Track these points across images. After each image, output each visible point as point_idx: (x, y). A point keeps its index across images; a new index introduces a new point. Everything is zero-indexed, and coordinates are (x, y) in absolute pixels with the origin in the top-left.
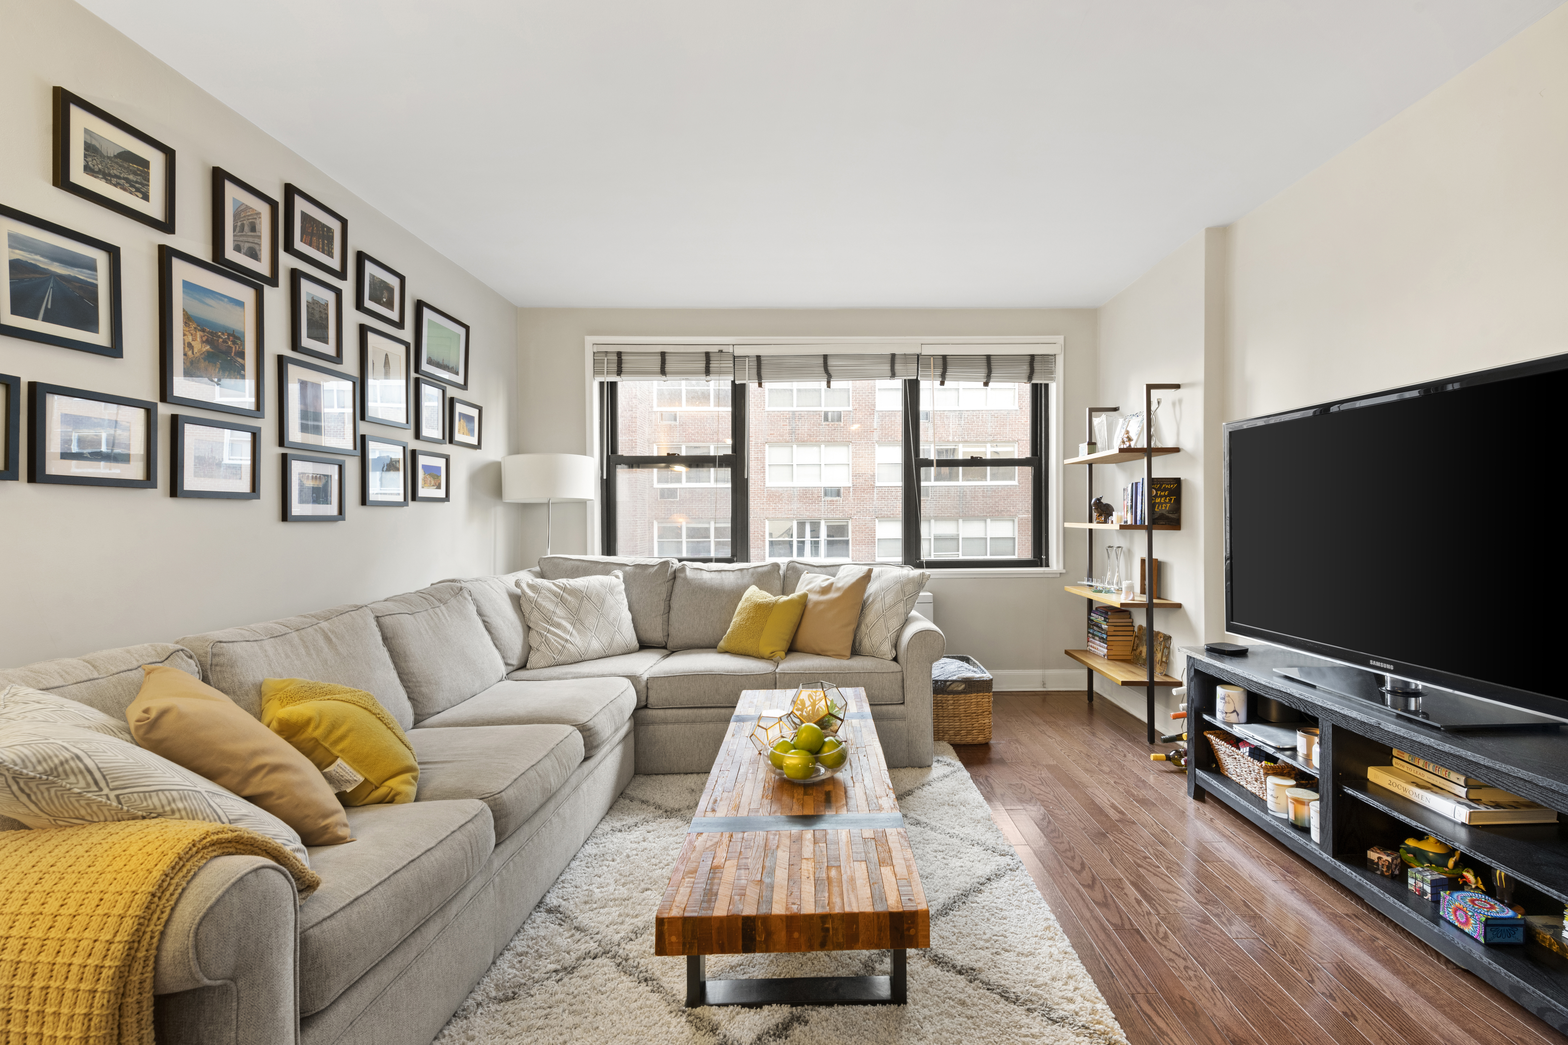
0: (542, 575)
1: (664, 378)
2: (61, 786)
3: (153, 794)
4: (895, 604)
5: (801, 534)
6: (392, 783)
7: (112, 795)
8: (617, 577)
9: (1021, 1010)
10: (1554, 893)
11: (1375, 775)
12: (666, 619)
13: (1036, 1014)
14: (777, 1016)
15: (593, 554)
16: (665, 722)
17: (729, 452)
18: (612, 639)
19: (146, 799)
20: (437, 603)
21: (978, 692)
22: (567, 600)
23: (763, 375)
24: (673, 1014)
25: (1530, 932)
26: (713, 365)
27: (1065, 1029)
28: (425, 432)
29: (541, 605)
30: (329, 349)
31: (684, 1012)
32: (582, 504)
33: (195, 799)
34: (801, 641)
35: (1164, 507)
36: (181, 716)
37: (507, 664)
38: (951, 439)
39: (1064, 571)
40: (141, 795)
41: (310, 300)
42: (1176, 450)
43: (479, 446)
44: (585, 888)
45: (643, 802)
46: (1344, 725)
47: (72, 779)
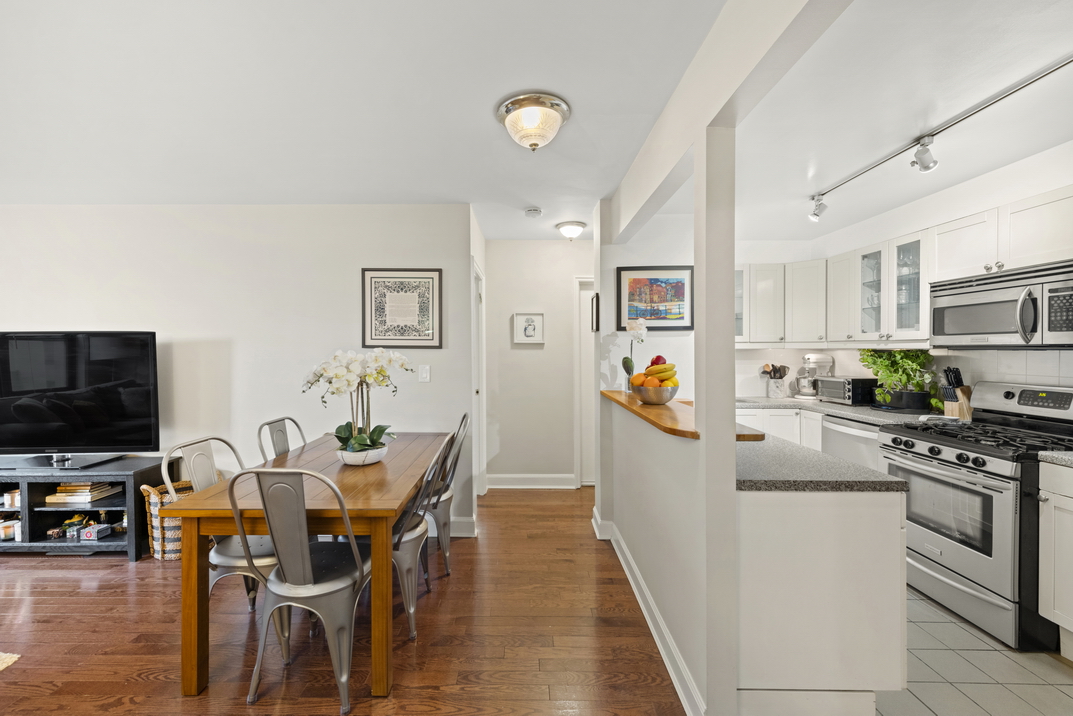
10: (119, 509)
11: (49, 499)
25: (113, 529)
46: (34, 481)
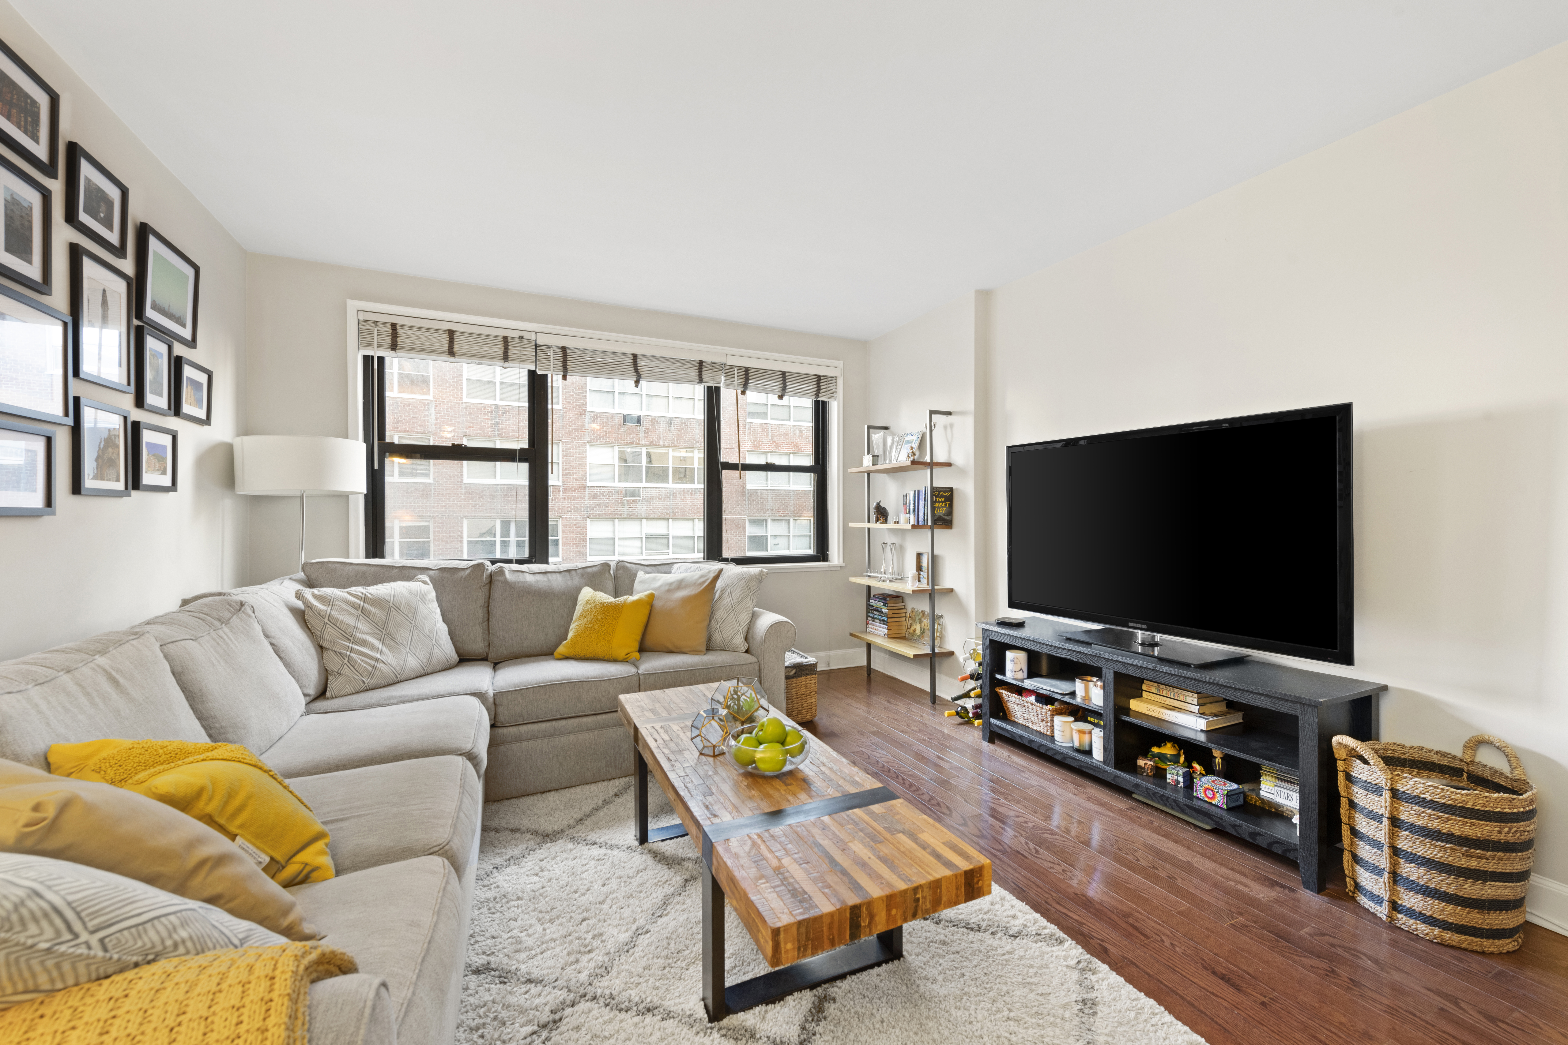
0: (310, 584)
1: (452, 359)
2: (17, 944)
3: (148, 926)
4: (743, 599)
5: (506, 533)
6: (302, 857)
7: (94, 940)
8: (425, 582)
9: (987, 935)
11: (1136, 705)
12: (486, 628)
13: (999, 935)
14: (804, 1003)
15: (357, 557)
16: (519, 739)
17: (525, 445)
18: (431, 654)
19: (140, 936)
20: (217, 623)
21: (807, 675)
22: (370, 612)
23: (569, 367)
24: (702, 1034)
26: (512, 351)
27: (1025, 941)
28: (151, 399)
29: (337, 620)
30: (33, 271)
31: (712, 1028)
32: (344, 497)
33: (196, 920)
34: (650, 641)
35: (942, 511)
36: (90, 808)
37: (305, 695)
38: (661, 443)
39: (844, 565)
40: (133, 930)
41: (9, 198)
42: (949, 465)
43: (208, 421)
44: (506, 936)
45: (512, 830)
47: (33, 929)
